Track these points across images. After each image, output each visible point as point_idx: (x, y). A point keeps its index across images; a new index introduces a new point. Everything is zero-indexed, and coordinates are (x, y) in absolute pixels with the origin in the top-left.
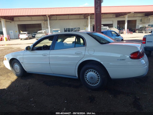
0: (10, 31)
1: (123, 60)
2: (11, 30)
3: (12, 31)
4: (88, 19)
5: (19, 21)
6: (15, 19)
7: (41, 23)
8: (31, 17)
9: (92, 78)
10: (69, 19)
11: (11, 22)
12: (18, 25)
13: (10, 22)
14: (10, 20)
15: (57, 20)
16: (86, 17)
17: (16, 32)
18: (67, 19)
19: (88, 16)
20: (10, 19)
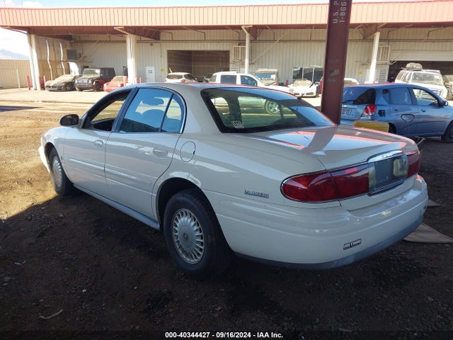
0: (148, 68)
1: (261, 195)
2: (149, 65)
3: (153, 69)
4: (372, 41)
5: (172, 41)
6: (163, 35)
7: (228, 49)
8: (205, 31)
9: (186, 237)
10: (313, 39)
11: (152, 45)
12: (170, 52)
13: (149, 44)
14: (150, 37)
15: (274, 41)
16: (368, 36)
17: (162, 70)
18: (308, 41)
19: (376, 32)
20: (150, 34)
